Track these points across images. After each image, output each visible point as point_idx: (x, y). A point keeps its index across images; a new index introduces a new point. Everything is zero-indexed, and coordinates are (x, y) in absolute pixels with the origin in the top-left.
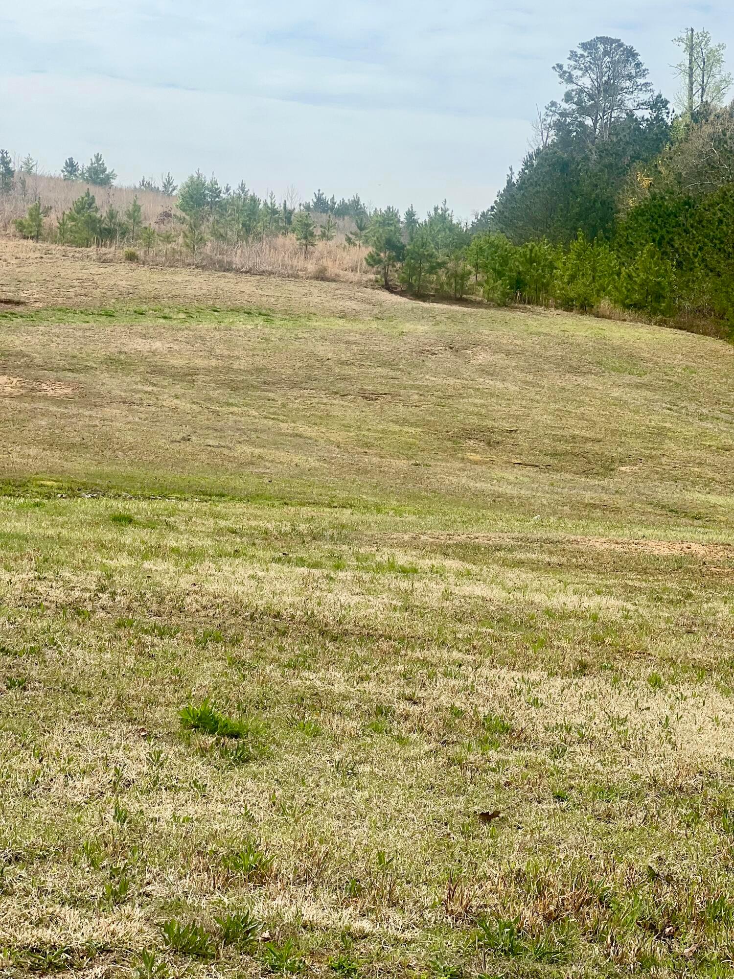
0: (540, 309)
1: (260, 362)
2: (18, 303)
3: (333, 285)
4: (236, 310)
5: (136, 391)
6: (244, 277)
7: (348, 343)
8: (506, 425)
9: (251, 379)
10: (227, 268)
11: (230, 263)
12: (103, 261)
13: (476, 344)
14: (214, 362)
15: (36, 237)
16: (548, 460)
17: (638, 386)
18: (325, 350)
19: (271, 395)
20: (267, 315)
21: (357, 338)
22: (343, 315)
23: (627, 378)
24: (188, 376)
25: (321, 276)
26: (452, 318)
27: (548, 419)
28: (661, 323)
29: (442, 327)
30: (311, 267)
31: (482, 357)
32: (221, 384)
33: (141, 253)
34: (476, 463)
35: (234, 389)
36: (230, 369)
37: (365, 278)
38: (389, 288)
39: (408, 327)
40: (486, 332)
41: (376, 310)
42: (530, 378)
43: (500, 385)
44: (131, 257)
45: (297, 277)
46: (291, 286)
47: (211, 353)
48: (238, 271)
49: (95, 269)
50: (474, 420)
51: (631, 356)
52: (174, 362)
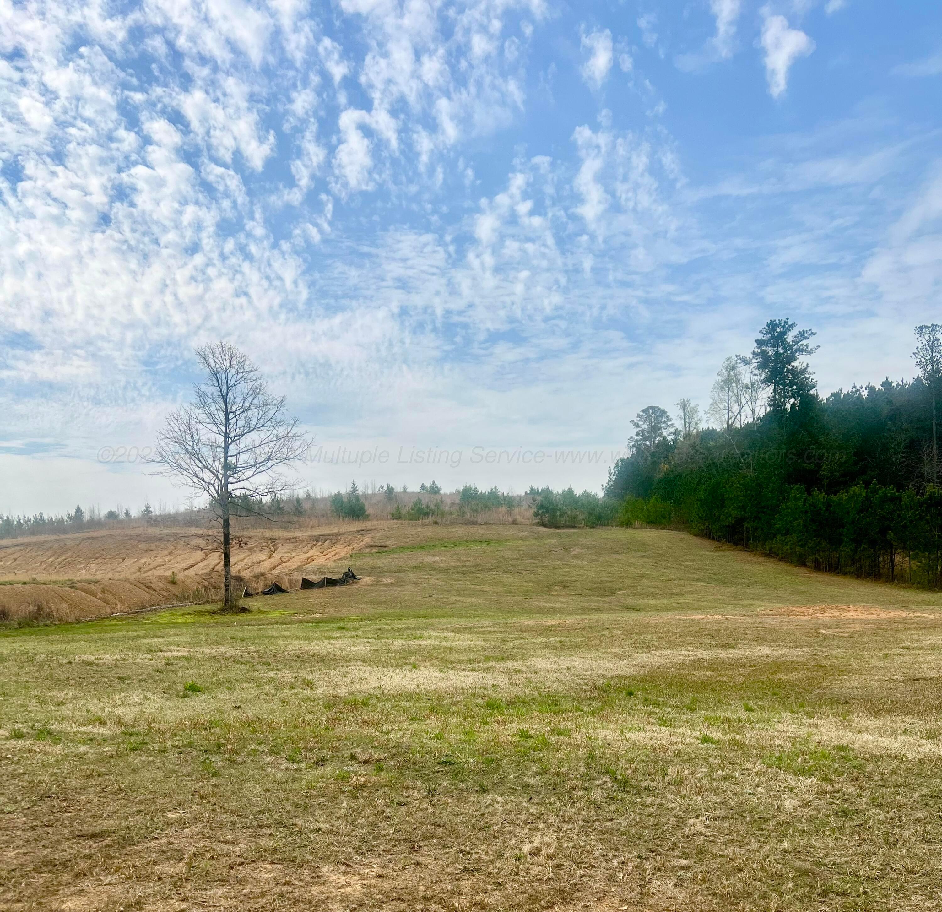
0: (610, 528)
1: (478, 561)
2: (385, 547)
3: (519, 526)
4: (474, 541)
5: (420, 578)
6: (482, 527)
7: (519, 550)
8: (574, 579)
9: (473, 569)
10: (475, 523)
11: (476, 522)
12: (424, 525)
13: (575, 546)
14: (458, 564)
15: (399, 518)
16: (587, 592)
17: (643, 557)
18: (508, 554)
19: (478, 575)
20: (488, 542)
21: (523, 548)
22: (521, 539)
23: (639, 554)
24: (446, 570)
25: (514, 523)
26: (569, 536)
27: (593, 575)
28: (663, 528)
29: (563, 540)
30: (510, 520)
31: (576, 551)
32: (458, 572)
33: (439, 521)
34: (555, 596)
35: (464, 574)
36: (465, 566)
37: (534, 522)
38: (544, 525)
39: (548, 541)
40: (582, 540)
41: (536, 535)
42: (595, 558)
43: (579, 562)
44: (436, 523)
45: (504, 524)
46: (501, 528)
47: (459, 560)
48: (480, 525)
49: (419, 529)
50: (561, 578)
51: (644, 544)
52: (442, 565)
